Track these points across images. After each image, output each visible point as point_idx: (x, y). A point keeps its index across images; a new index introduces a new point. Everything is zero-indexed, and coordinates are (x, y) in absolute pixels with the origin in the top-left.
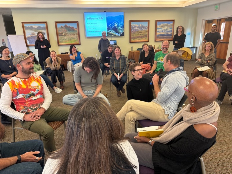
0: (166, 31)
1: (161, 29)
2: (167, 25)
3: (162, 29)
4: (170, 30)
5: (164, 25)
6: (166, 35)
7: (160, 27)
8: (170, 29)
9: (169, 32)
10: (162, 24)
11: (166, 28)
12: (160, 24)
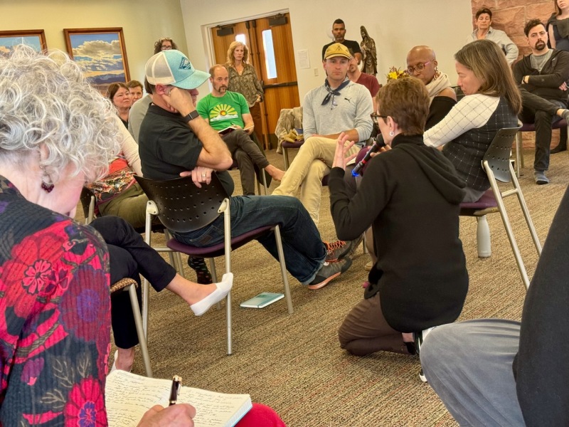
0: (104, 67)
1: (86, 59)
2: (103, 47)
3: (90, 60)
4: (115, 61)
5: (92, 45)
6: (106, 78)
7: (81, 51)
8: (115, 57)
9: (114, 68)
10: (86, 43)
11: (102, 55)
12: (82, 44)
